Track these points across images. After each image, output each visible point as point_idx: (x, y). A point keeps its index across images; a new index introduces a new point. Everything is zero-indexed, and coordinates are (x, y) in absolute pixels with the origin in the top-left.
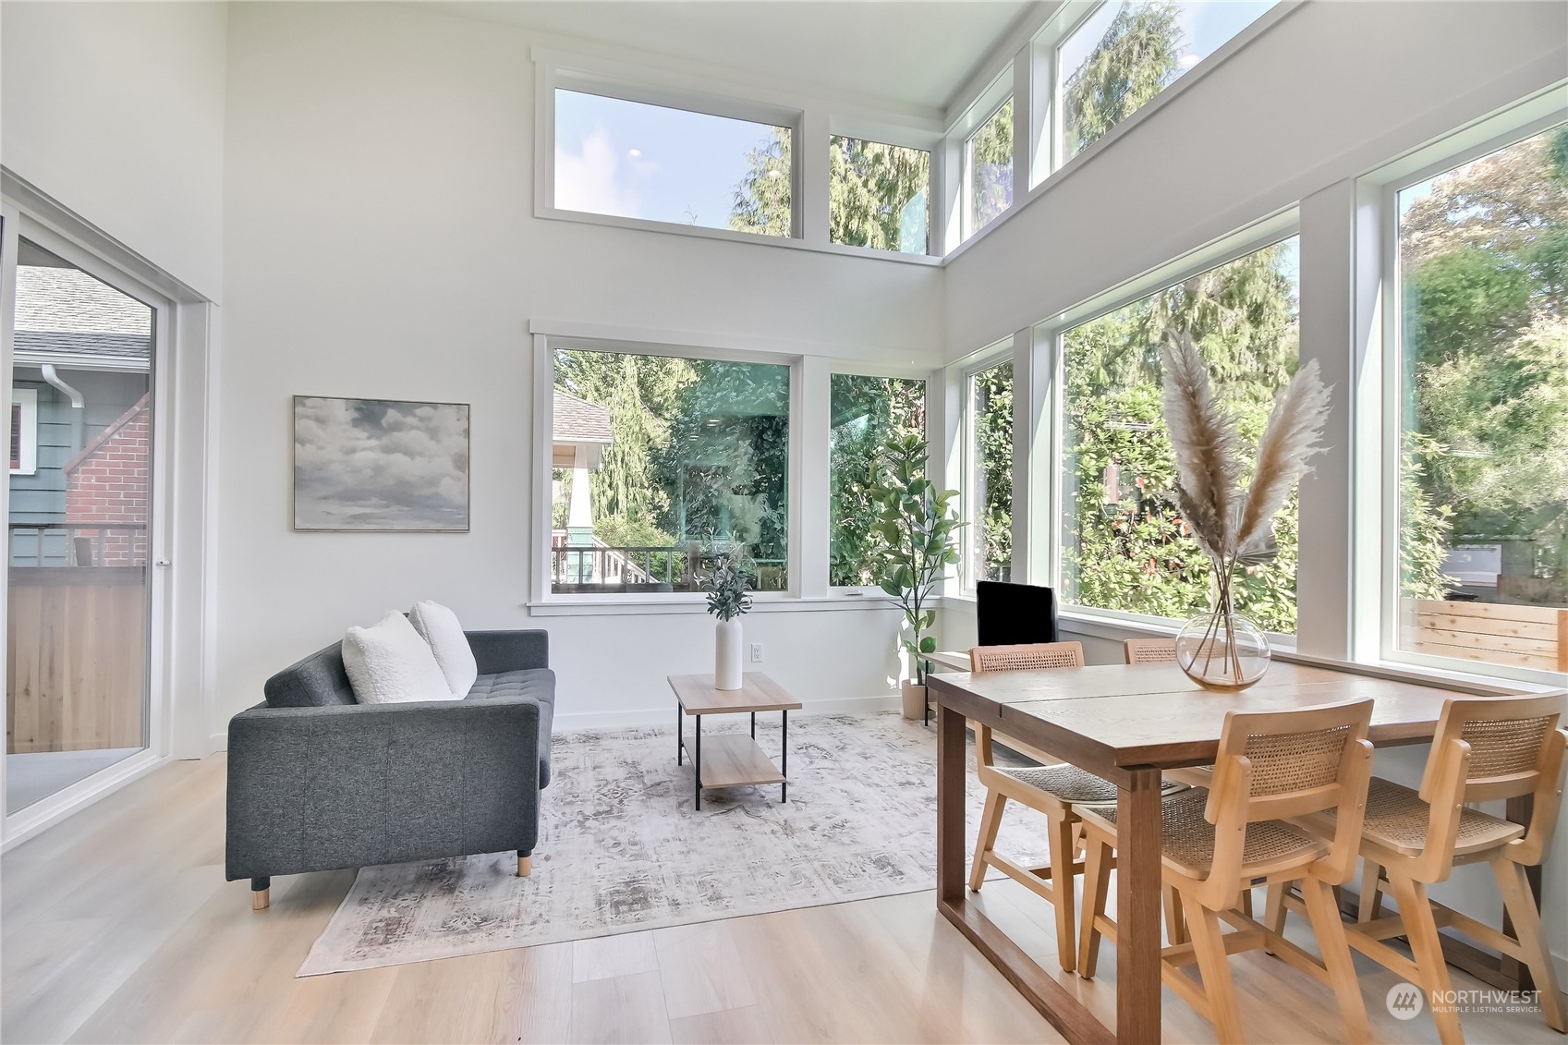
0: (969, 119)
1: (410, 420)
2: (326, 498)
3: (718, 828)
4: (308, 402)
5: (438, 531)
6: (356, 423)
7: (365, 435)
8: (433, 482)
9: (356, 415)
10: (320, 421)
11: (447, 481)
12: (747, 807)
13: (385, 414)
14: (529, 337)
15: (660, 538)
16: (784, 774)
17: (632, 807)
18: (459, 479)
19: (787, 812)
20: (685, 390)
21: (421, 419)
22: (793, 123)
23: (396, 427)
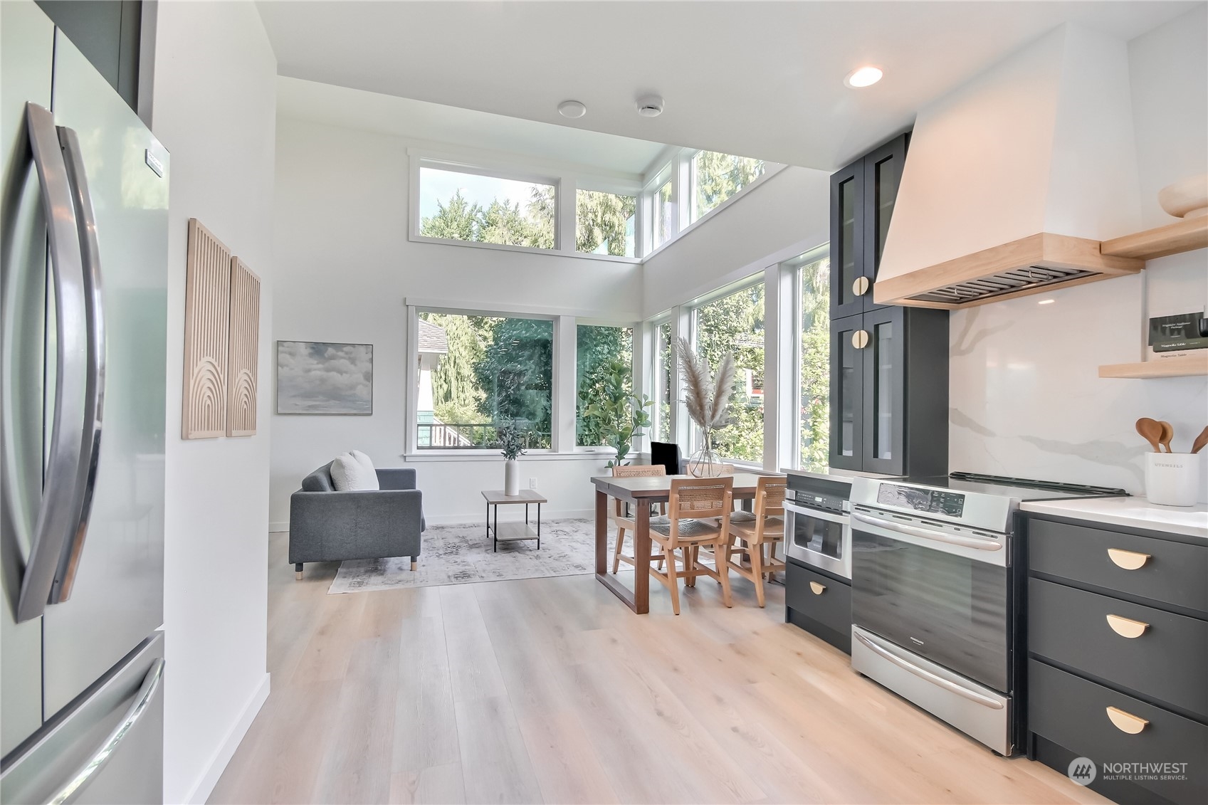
0: (658, 180)
1: (340, 354)
2: (294, 396)
3: (504, 559)
4: (285, 344)
5: (355, 415)
6: (311, 355)
7: (316, 362)
8: (352, 387)
9: (310, 351)
10: (292, 354)
11: (360, 387)
12: (520, 551)
13: (327, 349)
14: (405, 308)
15: (482, 419)
16: (539, 535)
17: (461, 551)
18: (367, 386)
19: (538, 553)
20: (496, 325)
21: (347, 353)
22: (556, 183)
23: (333, 358)
